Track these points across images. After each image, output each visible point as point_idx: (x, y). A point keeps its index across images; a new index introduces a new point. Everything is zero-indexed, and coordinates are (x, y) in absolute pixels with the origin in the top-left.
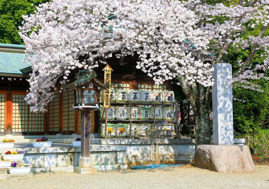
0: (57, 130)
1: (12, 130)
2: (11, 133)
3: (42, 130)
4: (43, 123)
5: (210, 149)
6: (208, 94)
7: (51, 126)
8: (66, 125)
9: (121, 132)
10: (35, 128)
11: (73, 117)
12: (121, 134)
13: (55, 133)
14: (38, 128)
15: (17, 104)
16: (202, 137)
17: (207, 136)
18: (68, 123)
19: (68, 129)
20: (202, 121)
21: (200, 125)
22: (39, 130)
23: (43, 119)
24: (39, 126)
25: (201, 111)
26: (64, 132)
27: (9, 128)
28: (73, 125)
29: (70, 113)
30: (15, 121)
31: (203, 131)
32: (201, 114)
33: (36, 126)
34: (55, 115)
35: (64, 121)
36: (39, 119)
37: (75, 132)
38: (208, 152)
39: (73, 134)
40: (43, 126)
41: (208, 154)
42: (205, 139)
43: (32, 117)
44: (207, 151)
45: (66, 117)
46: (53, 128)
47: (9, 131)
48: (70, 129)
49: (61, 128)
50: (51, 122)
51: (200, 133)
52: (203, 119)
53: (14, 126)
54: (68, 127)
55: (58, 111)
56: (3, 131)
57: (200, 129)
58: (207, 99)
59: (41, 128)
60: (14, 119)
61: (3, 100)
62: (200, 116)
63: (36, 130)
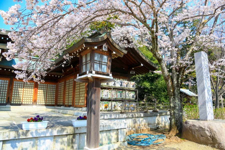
0: (62, 104)
1: (37, 103)
2: (36, 105)
3: (54, 104)
4: (54, 99)
5: (210, 126)
6: (180, 79)
7: (59, 102)
8: (67, 101)
9: (106, 107)
10: (50, 102)
11: (72, 96)
12: (106, 109)
13: (61, 106)
14: (51, 102)
15: (42, 91)
16: (177, 112)
17: (181, 112)
18: (68, 100)
19: (68, 104)
20: (177, 100)
21: (174, 103)
22: (52, 104)
23: (54, 97)
24: (52, 101)
25: (176, 92)
26: (66, 105)
27: (35, 101)
28: (72, 101)
29: (70, 92)
30: (39, 98)
31: (177, 108)
32: (176, 95)
33: (51, 101)
34: (61, 95)
35: (66, 99)
36: (53, 97)
37: (72, 106)
38: (208, 129)
39: (71, 107)
40: (54, 102)
41: (207, 130)
42: (179, 114)
43: (49, 96)
44: (206, 128)
45: (67, 97)
46: (60, 103)
47: (35, 103)
48: (70, 104)
49: (64, 103)
50: (59, 100)
51: (175, 109)
52: (177, 98)
53: (38, 101)
54: (68, 103)
55: (63, 93)
56: (31, 103)
57: (175, 106)
58: (180, 83)
59: (53, 102)
60: (38, 97)
61: (33, 88)
62: (175, 96)
63: (51, 104)
